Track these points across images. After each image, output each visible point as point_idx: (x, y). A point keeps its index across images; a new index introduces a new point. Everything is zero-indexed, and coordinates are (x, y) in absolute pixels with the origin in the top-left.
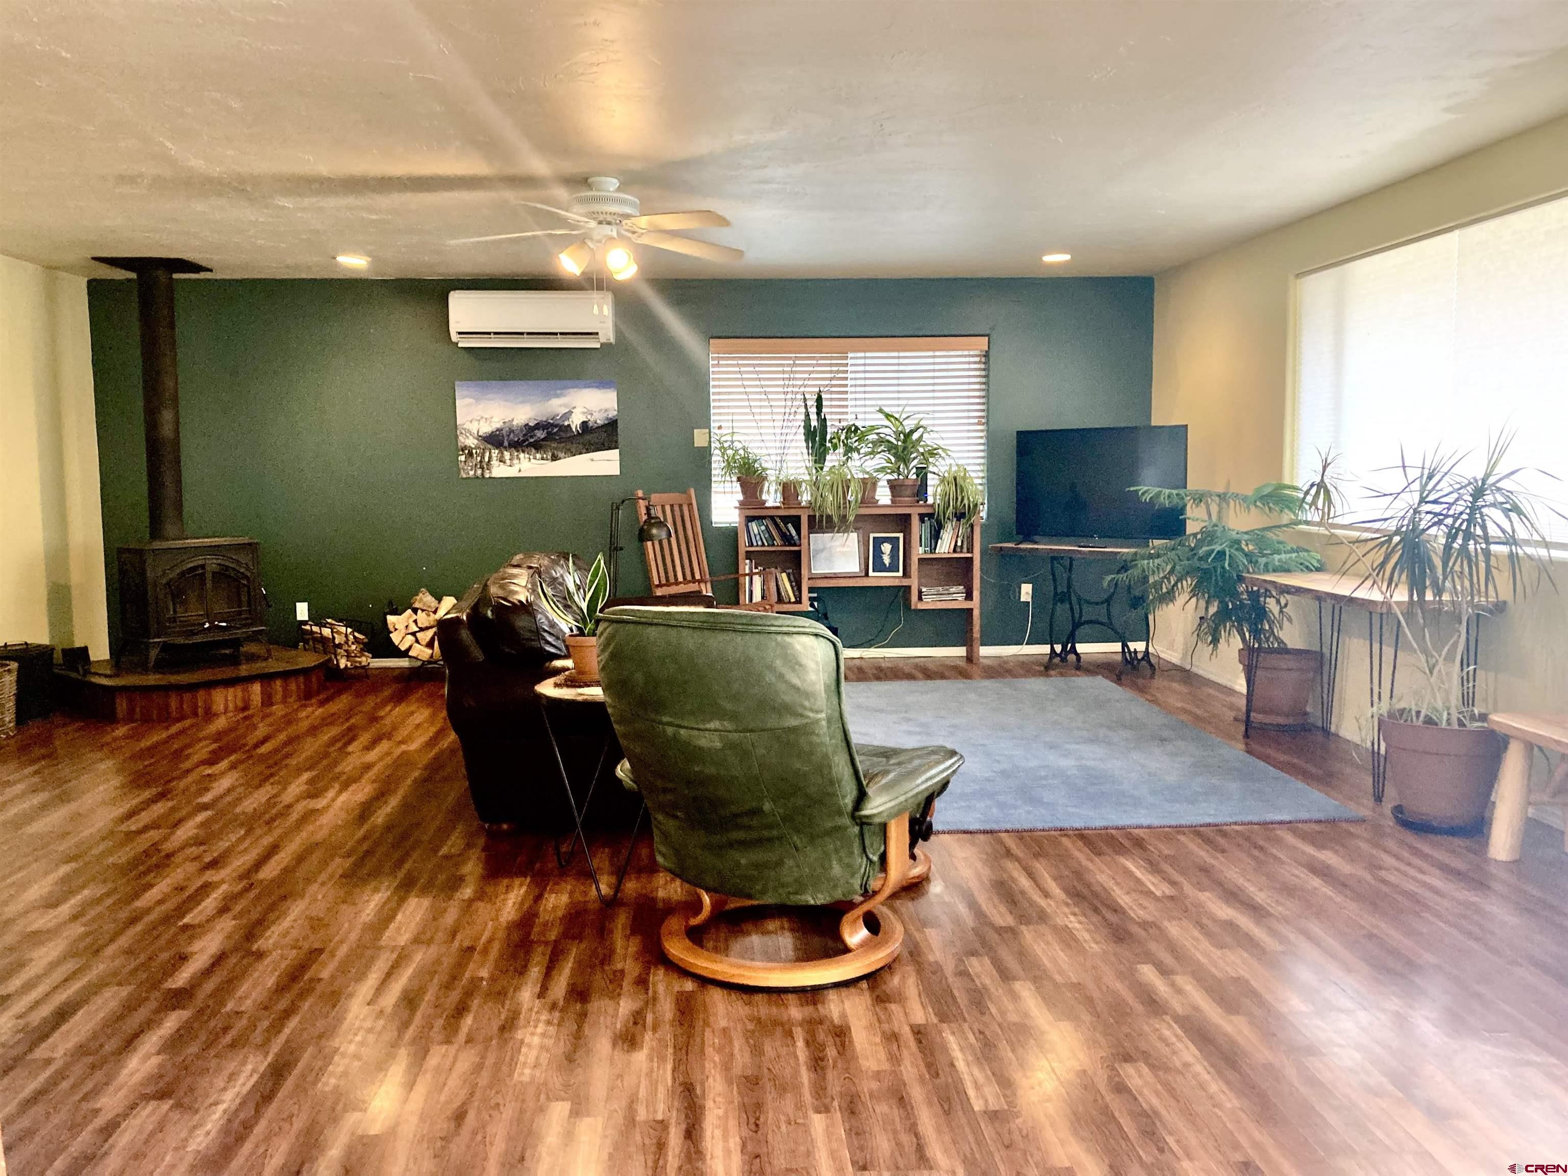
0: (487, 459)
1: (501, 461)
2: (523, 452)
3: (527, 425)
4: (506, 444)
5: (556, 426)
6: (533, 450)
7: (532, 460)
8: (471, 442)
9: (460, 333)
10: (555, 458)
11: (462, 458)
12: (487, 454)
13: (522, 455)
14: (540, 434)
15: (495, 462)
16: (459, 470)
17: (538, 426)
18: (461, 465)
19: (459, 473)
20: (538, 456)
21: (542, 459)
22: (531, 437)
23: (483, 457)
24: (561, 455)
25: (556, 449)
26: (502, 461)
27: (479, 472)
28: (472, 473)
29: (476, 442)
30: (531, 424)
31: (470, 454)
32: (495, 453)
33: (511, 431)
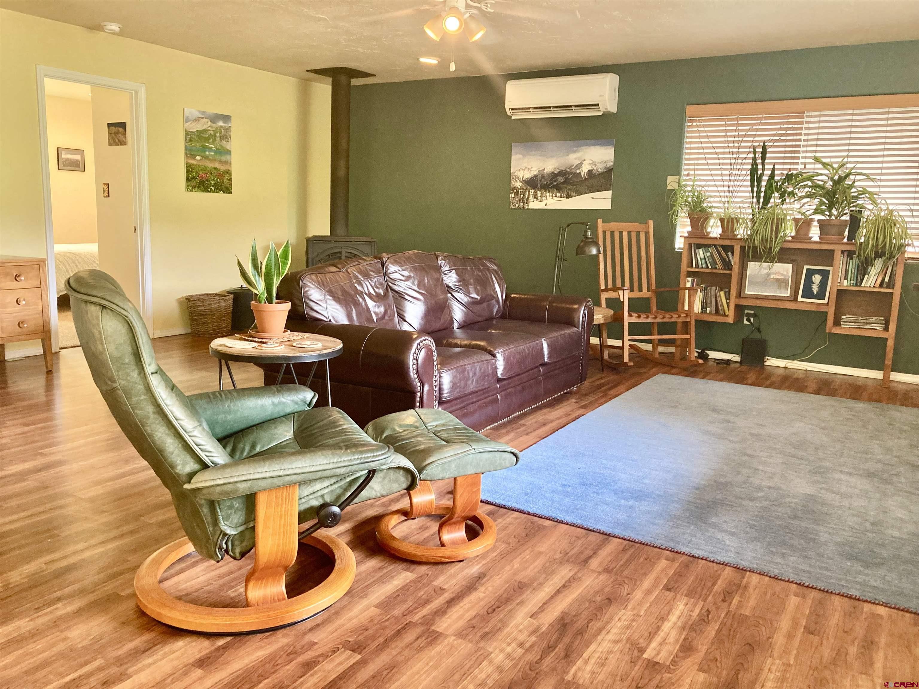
0: (527, 196)
1: (535, 198)
2: (549, 192)
3: (553, 173)
4: (539, 186)
5: (572, 173)
6: (556, 191)
7: (555, 198)
8: (518, 184)
9: (513, 109)
10: (568, 197)
11: (512, 195)
12: (527, 193)
13: (548, 194)
14: (561, 179)
15: (531, 198)
16: (510, 203)
17: (560, 173)
18: (511, 200)
19: (510, 205)
20: (558, 195)
21: (561, 197)
22: (555, 181)
23: (524, 195)
24: (572, 194)
25: (569, 189)
26: (536, 197)
27: (522, 205)
28: (517, 205)
29: (521, 184)
30: (556, 172)
31: (517, 193)
32: (532, 192)
33: (543, 177)
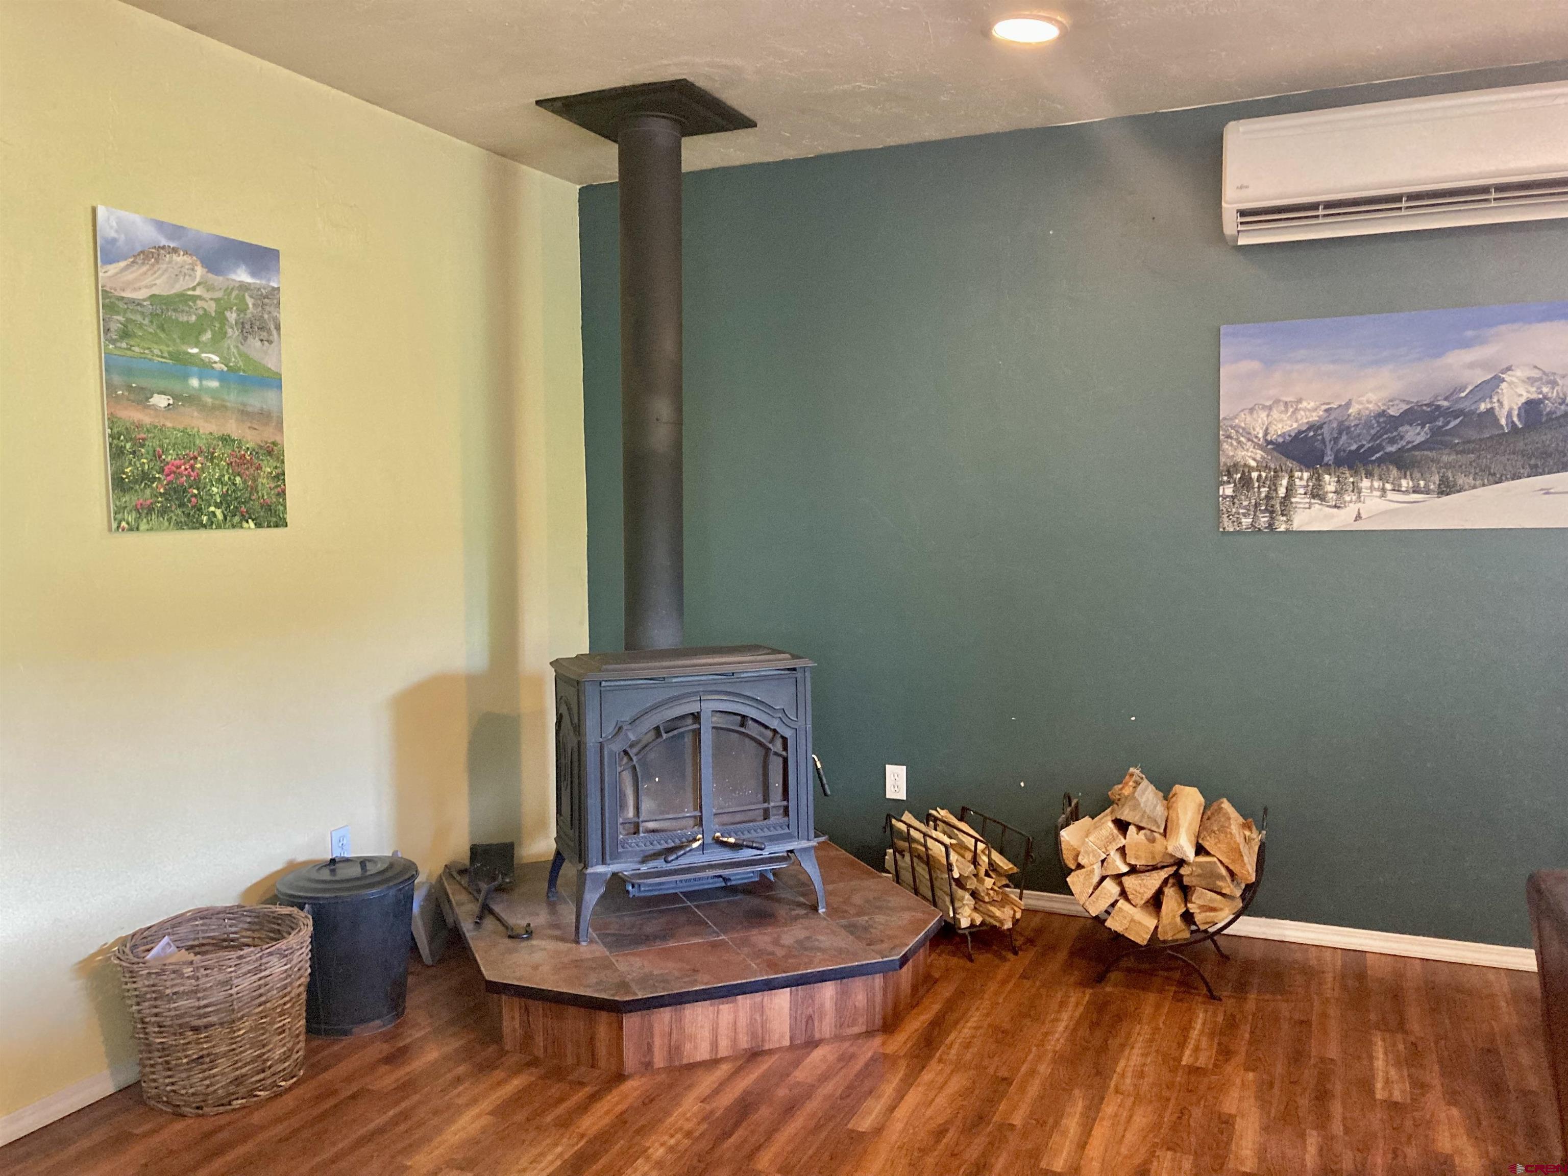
0: (1282, 492)
1: (1313, 496)
2: (1369, 475)
3: (1383, 413)
4: (1329, 458)
5: (1456, 414)
6: (1394, 472)
7: (1391, 495)
8: (1250, 456)
9: (1243, 213)
10: (1446, 488)
11: (1229, 490)
12: (1285, 482)
13: (1365, 483)
14: (1415, 434)
15: (1299, 499)
16: (1219, 513)
17: (1411, 416)
18: (1224, 505)
19: (1219, 522)
20: (1405, 483)
21: (1416, 491)
22: (1392, 441)
23: (1274, 487)
24: (1461, 480)
25: (1449, 466)
26: (1317, 494)
27: (1264, 520)
28: (1245, 521)
29: (1259, 454)
30: (1392, 412)
31: (1246, 483)
32: (1303, 477)
33: (1343, 429)
